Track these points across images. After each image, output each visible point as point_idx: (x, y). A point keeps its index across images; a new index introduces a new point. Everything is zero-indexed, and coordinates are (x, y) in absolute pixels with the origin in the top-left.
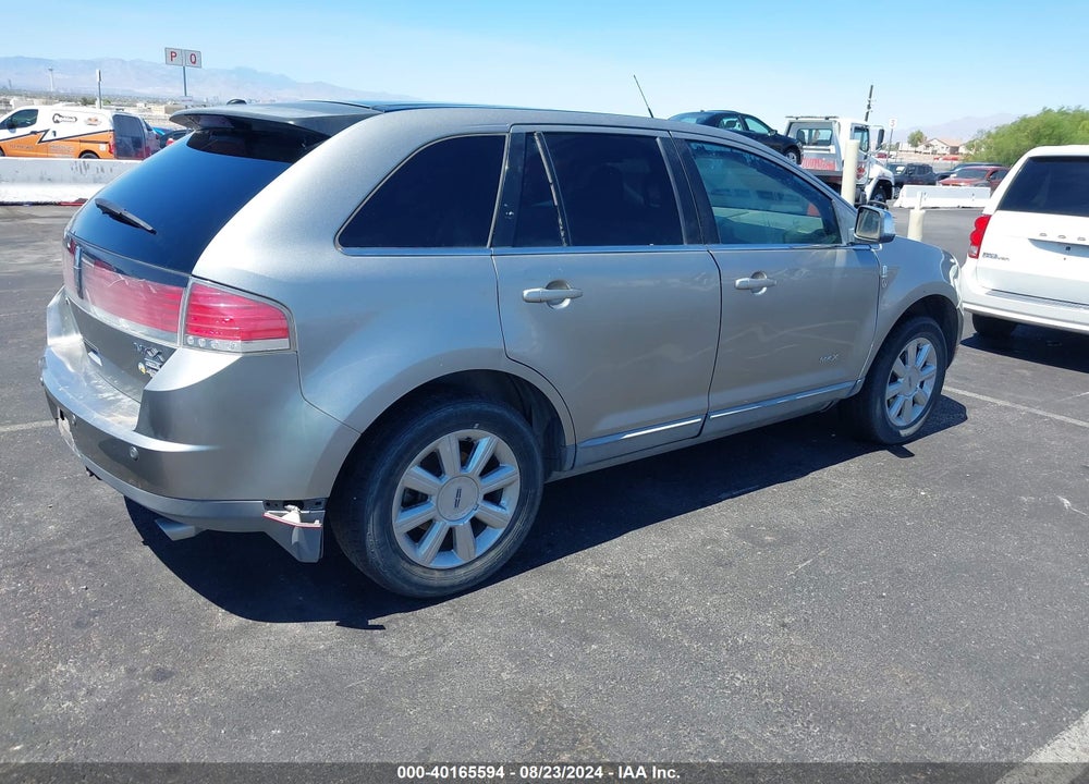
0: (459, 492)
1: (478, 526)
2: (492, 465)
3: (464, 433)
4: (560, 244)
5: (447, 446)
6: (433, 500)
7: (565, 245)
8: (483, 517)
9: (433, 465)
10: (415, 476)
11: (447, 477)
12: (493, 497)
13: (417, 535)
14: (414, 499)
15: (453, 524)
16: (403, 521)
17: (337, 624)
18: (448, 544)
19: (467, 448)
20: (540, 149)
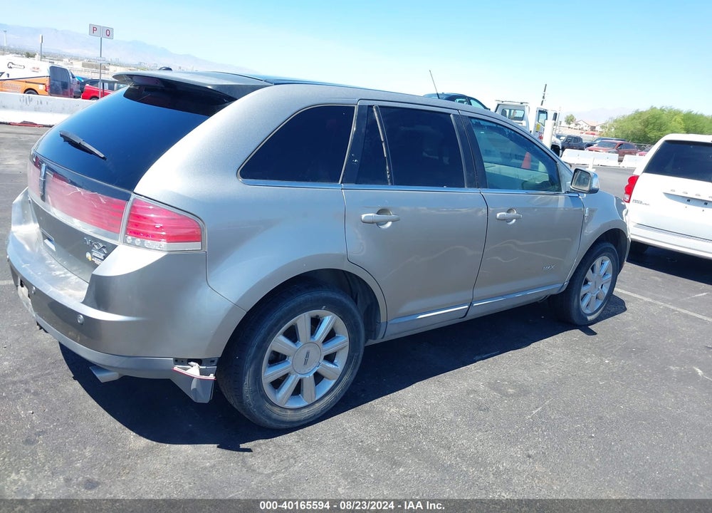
0: (308, 353)
1: (318, 377)
2: (331, 335)
3: (315, 312)
4: (387, 183)
5: (302, 322)
6: (290, 360)
7: (390, 184)
8: (323, 372)
9: (292, 335)
10: (280, 343)
11: (301, 343)
12: (330, 358)
13: (277, 384)
14: (277, 358)
15: (303, 376)
16: (270, 374)
17: (218, 447)
18: (298, 390)
19: (316, 322)
20: (377, 118)
